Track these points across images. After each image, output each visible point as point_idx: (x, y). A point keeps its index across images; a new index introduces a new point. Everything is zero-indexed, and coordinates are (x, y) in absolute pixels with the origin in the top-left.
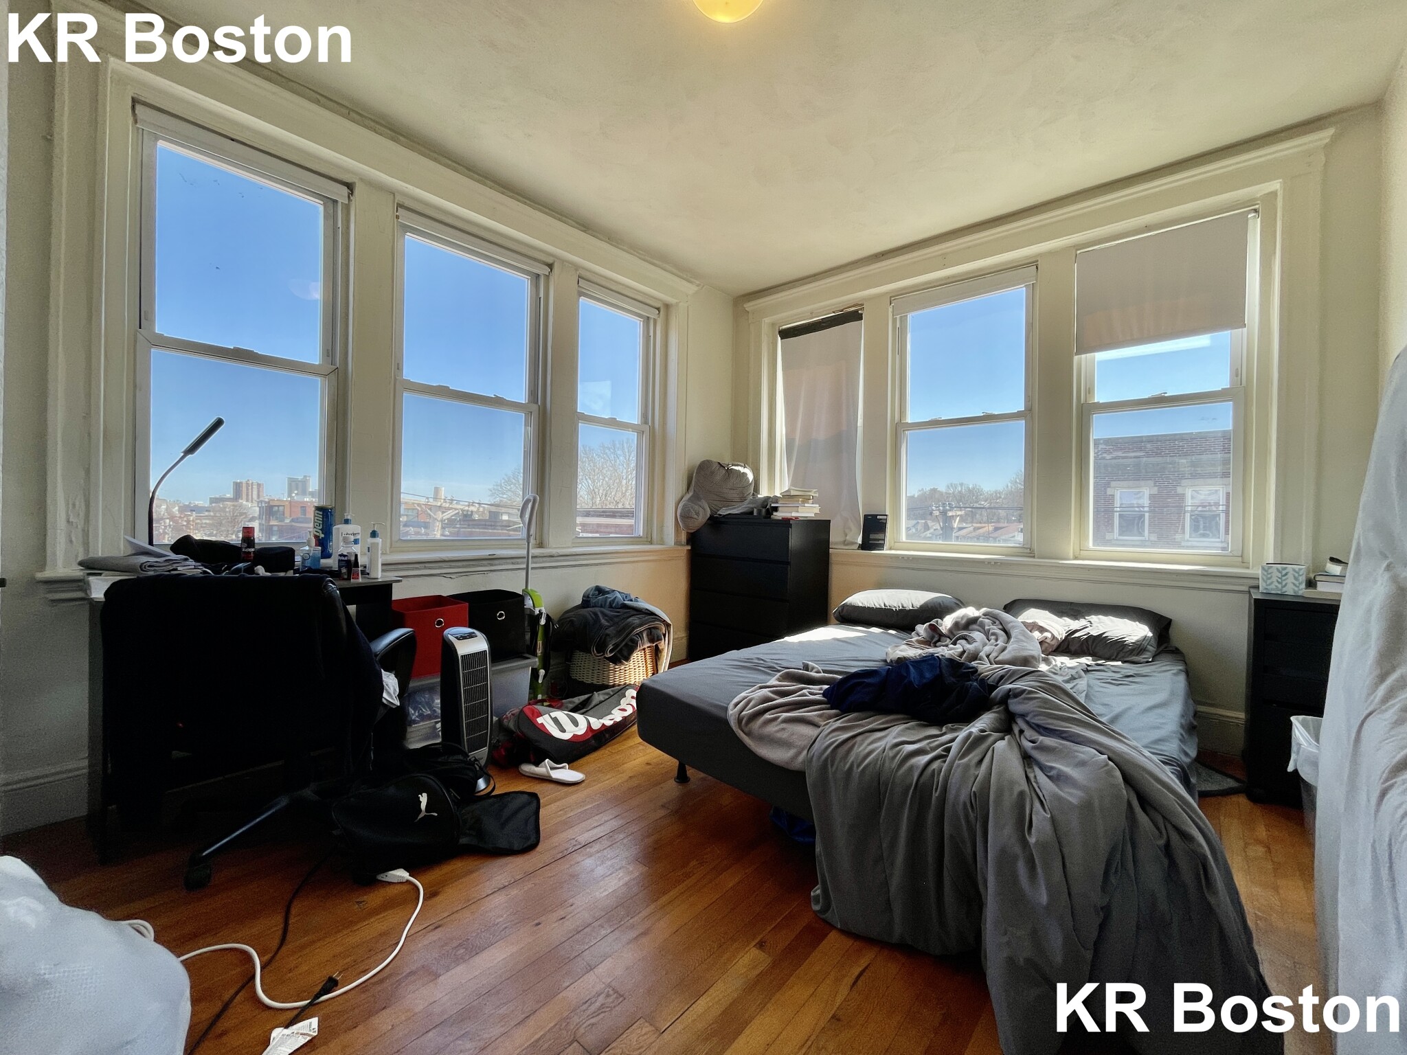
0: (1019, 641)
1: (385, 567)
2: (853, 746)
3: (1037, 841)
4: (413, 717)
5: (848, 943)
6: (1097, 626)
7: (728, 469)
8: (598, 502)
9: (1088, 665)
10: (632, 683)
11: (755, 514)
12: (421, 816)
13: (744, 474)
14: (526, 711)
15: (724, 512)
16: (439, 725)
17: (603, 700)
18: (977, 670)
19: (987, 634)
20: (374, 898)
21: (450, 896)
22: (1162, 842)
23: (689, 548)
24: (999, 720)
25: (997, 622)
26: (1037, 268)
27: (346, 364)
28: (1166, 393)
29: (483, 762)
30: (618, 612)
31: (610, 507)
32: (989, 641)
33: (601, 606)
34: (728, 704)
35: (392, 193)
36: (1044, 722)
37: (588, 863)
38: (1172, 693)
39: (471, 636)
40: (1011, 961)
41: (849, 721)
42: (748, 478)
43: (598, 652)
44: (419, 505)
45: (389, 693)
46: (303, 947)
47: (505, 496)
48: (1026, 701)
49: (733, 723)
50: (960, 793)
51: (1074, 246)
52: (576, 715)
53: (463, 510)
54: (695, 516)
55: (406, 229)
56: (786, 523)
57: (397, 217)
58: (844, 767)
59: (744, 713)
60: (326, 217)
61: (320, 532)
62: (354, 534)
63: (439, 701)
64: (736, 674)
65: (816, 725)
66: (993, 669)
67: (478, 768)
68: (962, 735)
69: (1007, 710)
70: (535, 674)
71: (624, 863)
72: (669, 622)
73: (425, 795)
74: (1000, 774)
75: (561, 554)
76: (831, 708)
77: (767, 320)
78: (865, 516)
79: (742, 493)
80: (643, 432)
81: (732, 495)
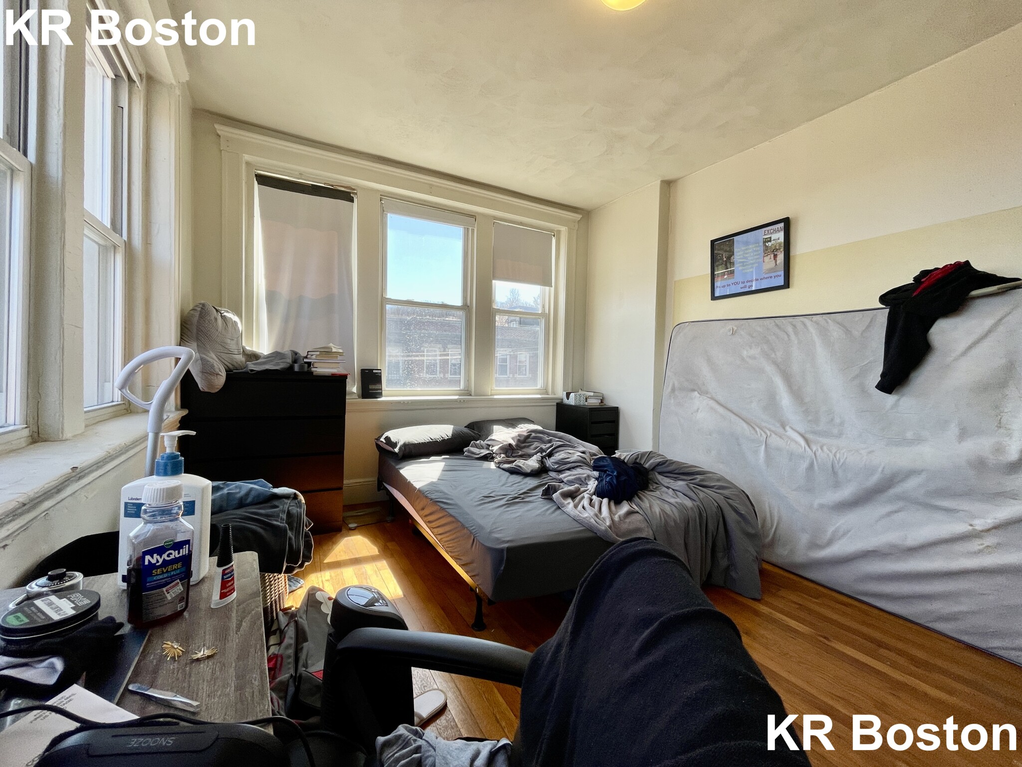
7: (222, 315)
13: (236, 324)
23: (186, 413)
26: (476, 219)
42: (239, 328)
51: (493, 217)
65: (636, 512)
77: (247, 157)
78: (362, 370)
79: (237, 344)
80: (115, 248)
81: (232, 346)
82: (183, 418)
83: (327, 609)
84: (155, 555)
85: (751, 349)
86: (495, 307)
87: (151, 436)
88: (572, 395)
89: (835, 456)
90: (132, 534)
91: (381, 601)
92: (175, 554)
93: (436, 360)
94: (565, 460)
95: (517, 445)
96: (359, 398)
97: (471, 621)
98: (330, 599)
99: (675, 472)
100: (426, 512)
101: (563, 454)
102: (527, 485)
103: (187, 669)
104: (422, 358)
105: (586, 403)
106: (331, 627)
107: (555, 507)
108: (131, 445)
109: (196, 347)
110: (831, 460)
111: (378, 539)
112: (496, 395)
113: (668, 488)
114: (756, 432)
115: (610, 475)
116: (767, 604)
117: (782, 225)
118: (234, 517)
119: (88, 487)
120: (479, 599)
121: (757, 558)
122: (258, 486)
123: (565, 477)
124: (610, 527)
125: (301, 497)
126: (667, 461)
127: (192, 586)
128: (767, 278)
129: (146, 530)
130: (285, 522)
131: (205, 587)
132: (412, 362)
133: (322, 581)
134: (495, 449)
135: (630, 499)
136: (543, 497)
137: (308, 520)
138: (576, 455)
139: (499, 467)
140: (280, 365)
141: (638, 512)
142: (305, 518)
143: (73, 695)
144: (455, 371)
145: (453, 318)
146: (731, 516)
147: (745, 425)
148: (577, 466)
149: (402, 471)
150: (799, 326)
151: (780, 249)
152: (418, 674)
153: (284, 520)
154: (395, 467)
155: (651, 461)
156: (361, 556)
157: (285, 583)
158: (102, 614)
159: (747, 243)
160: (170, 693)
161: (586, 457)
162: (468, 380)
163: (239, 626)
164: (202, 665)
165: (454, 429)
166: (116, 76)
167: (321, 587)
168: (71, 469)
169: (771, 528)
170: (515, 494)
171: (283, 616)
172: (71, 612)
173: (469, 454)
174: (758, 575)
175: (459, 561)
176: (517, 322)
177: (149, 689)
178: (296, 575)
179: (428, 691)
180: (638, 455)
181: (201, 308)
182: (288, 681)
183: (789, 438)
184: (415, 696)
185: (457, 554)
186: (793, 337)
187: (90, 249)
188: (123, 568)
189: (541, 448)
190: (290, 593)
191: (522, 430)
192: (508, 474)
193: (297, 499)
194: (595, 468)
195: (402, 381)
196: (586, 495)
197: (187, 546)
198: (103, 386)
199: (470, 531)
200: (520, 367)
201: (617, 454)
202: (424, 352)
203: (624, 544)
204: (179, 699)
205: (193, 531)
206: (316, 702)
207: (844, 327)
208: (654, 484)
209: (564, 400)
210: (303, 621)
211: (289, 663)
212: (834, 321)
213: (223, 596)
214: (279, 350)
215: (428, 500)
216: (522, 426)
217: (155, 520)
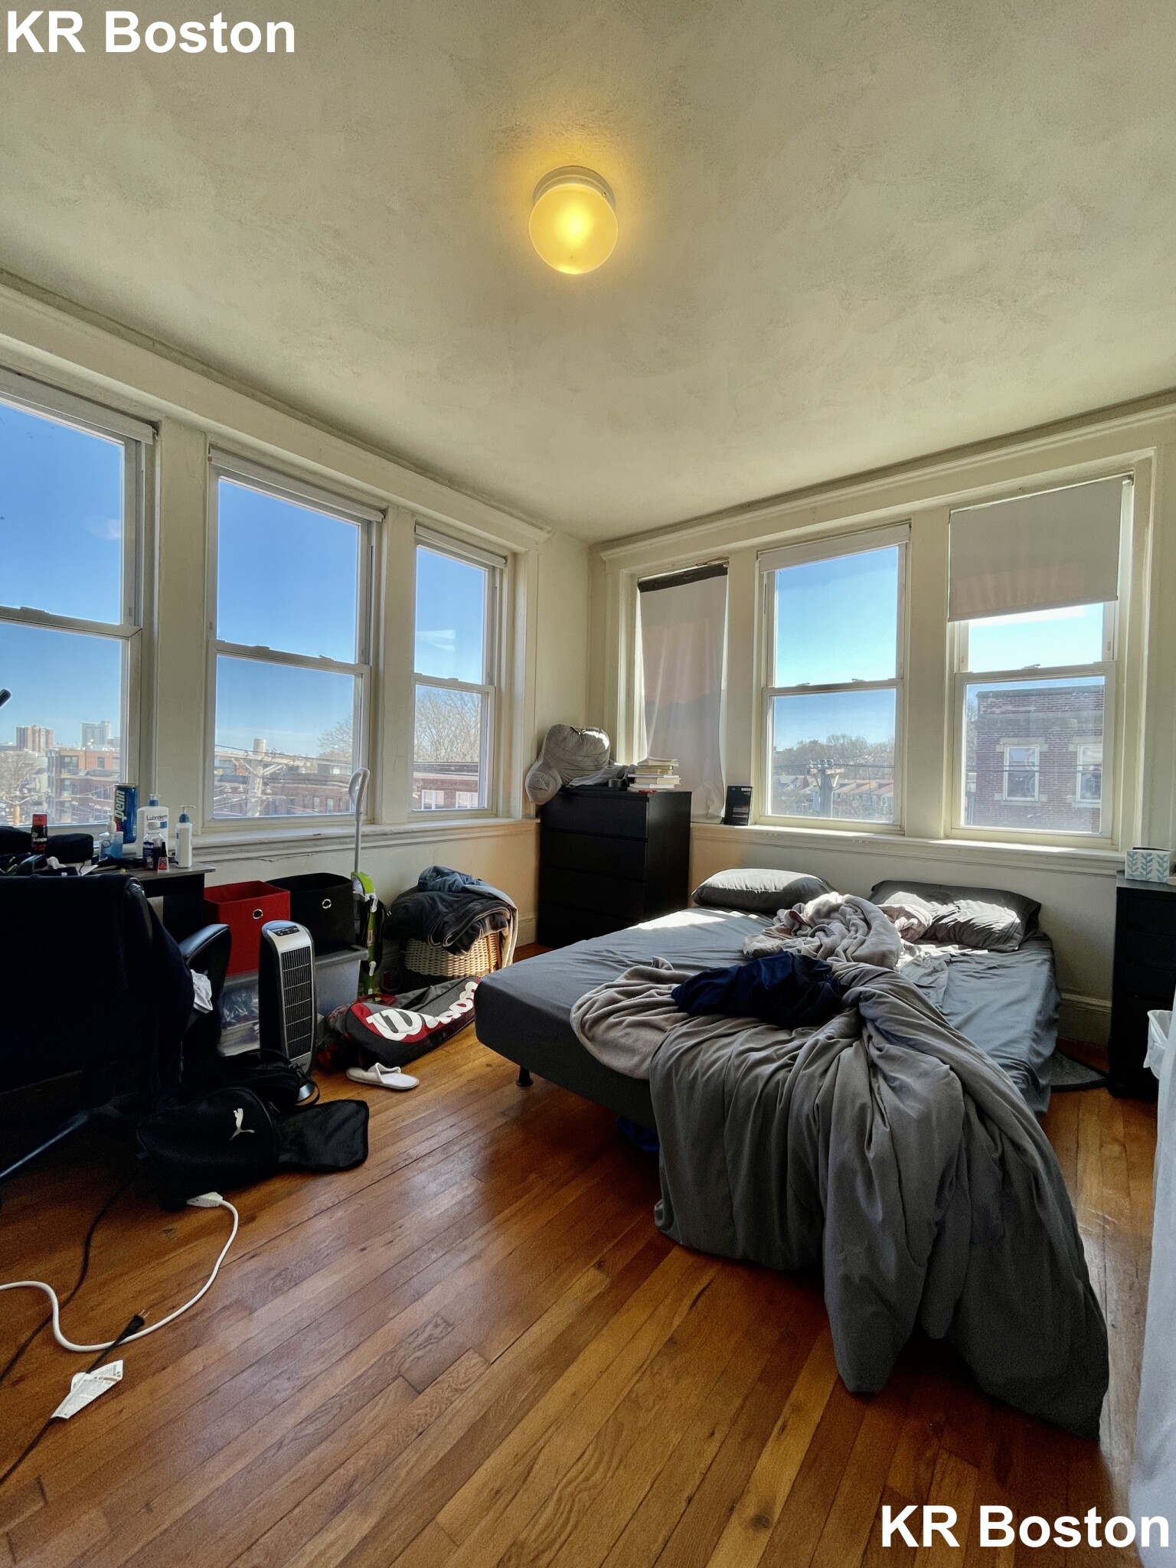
0: (879, 933)
1: (196, 852)
2: (699, 1052)
3: (875, 1157)
4: (228, 1019)
5: (690, 1260)
6: (965, 912)
7: (582, 734)
8: (443, 754)
9: (953, 956)
10: (473, 973)
11: (610, 785)
12: (236, 1133)
13: (600, 740)
14: (355, 1009)
15: (576, 782)
16: (257, 1027)
17: (440, 993)
18: (831, 969)
19: (847, 925)
20: (184, 1226)
21: (267, 1221)
22: (996, 1155)
23: (539, 821)
24: (848, 1025)
25: (859, 911)
26: (910, 527)
27: (151, 625)
28: (1039, 665)
29: (305, 1069)
30: (458, 897)
31: (457, 760)
32: (849, 931)
33: (440, 890)
34: (572, 1006)
35: (204, 432)
36: (892, 1028)
37: (420, 1179)
38: (1033, 987)
39: (292, 931)
40: (846, 1279)
41: (695, 1026)
42: (603, 744)
43: (436, 942)
44: (237, 759)
45: (200, 997)
46: (104, 1284)
47: (336, 747)
48: (875, 1006)
49: (575, 1026)
50: (804, 1105)
51: (948, 505)
52: (409, 1013)
53: (286, 765)
54: (546, 788)
55: (220, 472)
56: (643, 796)
57: (210, 459)
58: (689, 1076)
59: (587, 1016)
60: (127, 459)
61: (122, 814)
62: (161, 817)
63: (257, 1000)
64: (582, 970)
65: (662, 1030)
66: (848, 967)
67: (300, 1076)
68: (810, 1041)
69: (858, 1013)
70: (365, 966)
71: (458, 1178)
72: (514, 906)
73: (241, 1110)
74: (844, 1087)
75: (394, 831)
76: (678, 1011)
77: (630, 570)
78: (731, 787)
79: (597, 760)
80: (488, 694)
81: (586, 763)
96: (722, 823)
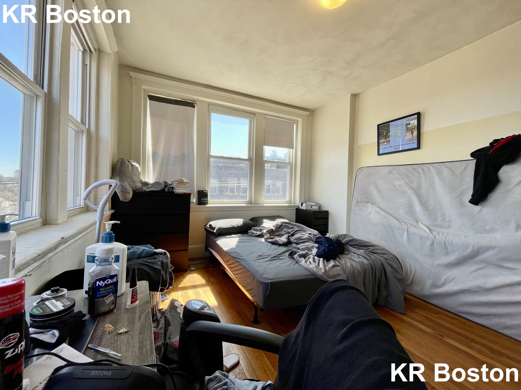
7: (131, 164)
11: (166, 191)
13: (138, 168)
23: (113, 211)
26: (255, 116)
34: (312, 272)
51: (264, 114)
77: (144, 87)
78: (198, 191)
79: (138, 178)
80: (82, 132)
81: (136, 179)
82: (112, 214)
83: (181, 311)
84: (101, 281)
85: (399, 181)
86: (264, 159)
87: (98, 223)
88: (304, 204)
89: (446, 238)
90: (90, 271)
91: (207, 307)
92: (110, 281)
93: (234, 186)
94: (300, 238)
95: (275, 230)
96: (197, 205)
97: (252, 319)
98: (182, 305)
99: (358, 245)
100: (229, 263)
101: (299, 235)
102: (281, 250)
103: (116, 338)
104: (228, 185)
105: (311, 208)
106: (183, 320)
107: (295, 262)
108: (88, 227)
109: (119, 180)
110: (444, 241)
111: (205, 276)
112: (265, 204)
113: (355, 253)
114: (402, 225)
115: (324, 246)
116: (408, 316)
117: (416, 116)
118: (136, 263)
119: (69, 247)
120: (256, 308)
121: (403, 291)
122: (147, 248)
123: (300, 247)
124: (324, 273)
125: (168, 254)
126: (354, 239)
127: (118, 297)
128: (408, 144)
129: (97, 269)
130: (160, 266)
131: (124, 297)
132: (223, 187)
133: (178, 296)
134: (264, 231)
135: (334, 259)
136: (289, 257)
137: (171, 266)
138: (306, 236)
139: (266, 241)
140: (158, 188)
141: (339, 266)
142: (170, 265)
143: (63, 348)
144: (244, 192)
145: (243, 165)
146: (389, 269)
147: (396, 221)
148: (307, 241)
149: (217, 242)
150: (426, 169)
151: (415, 129)
152: (225, 345)
153: (159, 265)
154: (214, 240)
155: (346, 239)
156: (196, 284)
157: (160, 296)
158: (76, 309)
159: (397, 126)
160: (108, 349)
161: (311, 237)
162: (251, 197)
163: (140, 318)
164: (122, 336)
165: (243, 221)
166: (84, 50)
167: (177, 299)
168: (61, 238)
169: (411, 275)
170: (275, 255)
171: (159, 313)
172: (62, 308)
173: (251, 234)
174: (404, 300)
175: (246, 288)
176: (276, 167)
177: (98, 347)
178: (165, 293)
179: (229, 354)
180: (339, 236)
181: (122, 160)
182: (161, 346)
183: (420, 228)
184: (224, 356)
185: (245, 284)
186: (422, 175)
187: (71, 133)
188: (86, 287)
189: (288, 232)
190: (162, 301)
191: (278, 222)
192: (271, 244)
193: (166, 255)
194: (316, 242)
195: (218, 196)
196: (311, 256)
197: (116, 277)
198: (76, 198)
199: (251, 273)
200: (277, 190)
201: (328, 235)
202: (228, 182)
203: (333, 282)
204: (112, 353)
205: (119, 270)
206: (175, 357)
207: (451, 169)
208: (347, 251)
209: (300, 207)
210: (169, 316)
211: (162, 337)
212: (446, 167)
213: (132, 302)
214: (158, 181)
215: (231, 257)
216: (278, 220)
217: (101, 264)
